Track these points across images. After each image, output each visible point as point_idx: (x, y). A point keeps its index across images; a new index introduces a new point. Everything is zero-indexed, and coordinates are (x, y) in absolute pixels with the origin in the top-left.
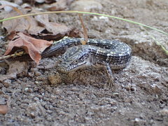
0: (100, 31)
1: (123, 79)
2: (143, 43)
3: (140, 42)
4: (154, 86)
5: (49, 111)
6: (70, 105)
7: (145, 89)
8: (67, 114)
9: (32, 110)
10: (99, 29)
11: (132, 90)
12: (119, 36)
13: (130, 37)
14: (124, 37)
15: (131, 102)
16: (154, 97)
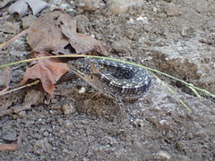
0: (133, 40)
1: (134, 112)
2: (174, 60)
3: (171, 58)
4: (162, 122)
5: (54, 148)
7: (154, 124)
8: (70, 152)
10: (131, 37)
11: (139, 126)
14: (157, 48)
15: (132, 142)
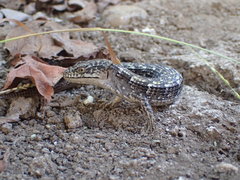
0: (143, 50)
1: (168, 120)
2: (201, 67)
3: (198, 65)
4: (211, 129)
5: (61, 167)
6: (90, 159)
7: (199, 134)
8: (86, 172)
9: (38, 166)
10: (141, 46)
11: (180, 135)
12: (168, 57)
13: (184, 58)
14: (176, 57)
15: (177, 154)
16: (210, 145)
